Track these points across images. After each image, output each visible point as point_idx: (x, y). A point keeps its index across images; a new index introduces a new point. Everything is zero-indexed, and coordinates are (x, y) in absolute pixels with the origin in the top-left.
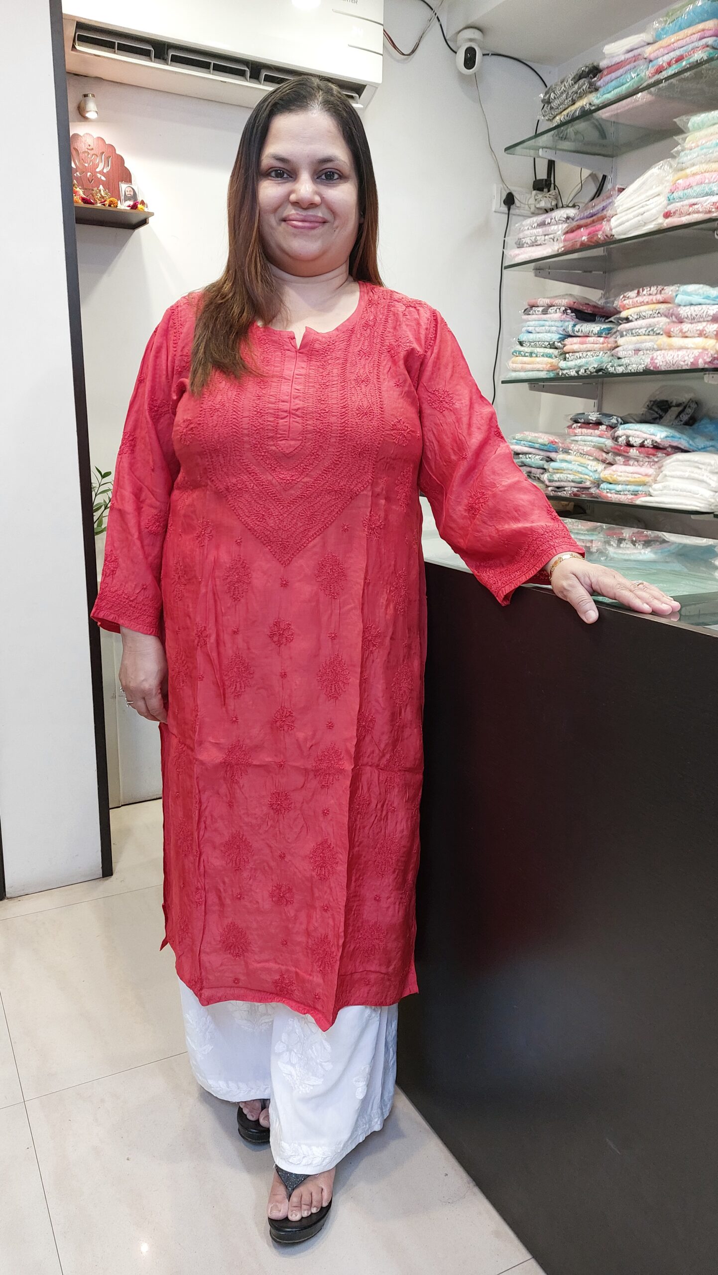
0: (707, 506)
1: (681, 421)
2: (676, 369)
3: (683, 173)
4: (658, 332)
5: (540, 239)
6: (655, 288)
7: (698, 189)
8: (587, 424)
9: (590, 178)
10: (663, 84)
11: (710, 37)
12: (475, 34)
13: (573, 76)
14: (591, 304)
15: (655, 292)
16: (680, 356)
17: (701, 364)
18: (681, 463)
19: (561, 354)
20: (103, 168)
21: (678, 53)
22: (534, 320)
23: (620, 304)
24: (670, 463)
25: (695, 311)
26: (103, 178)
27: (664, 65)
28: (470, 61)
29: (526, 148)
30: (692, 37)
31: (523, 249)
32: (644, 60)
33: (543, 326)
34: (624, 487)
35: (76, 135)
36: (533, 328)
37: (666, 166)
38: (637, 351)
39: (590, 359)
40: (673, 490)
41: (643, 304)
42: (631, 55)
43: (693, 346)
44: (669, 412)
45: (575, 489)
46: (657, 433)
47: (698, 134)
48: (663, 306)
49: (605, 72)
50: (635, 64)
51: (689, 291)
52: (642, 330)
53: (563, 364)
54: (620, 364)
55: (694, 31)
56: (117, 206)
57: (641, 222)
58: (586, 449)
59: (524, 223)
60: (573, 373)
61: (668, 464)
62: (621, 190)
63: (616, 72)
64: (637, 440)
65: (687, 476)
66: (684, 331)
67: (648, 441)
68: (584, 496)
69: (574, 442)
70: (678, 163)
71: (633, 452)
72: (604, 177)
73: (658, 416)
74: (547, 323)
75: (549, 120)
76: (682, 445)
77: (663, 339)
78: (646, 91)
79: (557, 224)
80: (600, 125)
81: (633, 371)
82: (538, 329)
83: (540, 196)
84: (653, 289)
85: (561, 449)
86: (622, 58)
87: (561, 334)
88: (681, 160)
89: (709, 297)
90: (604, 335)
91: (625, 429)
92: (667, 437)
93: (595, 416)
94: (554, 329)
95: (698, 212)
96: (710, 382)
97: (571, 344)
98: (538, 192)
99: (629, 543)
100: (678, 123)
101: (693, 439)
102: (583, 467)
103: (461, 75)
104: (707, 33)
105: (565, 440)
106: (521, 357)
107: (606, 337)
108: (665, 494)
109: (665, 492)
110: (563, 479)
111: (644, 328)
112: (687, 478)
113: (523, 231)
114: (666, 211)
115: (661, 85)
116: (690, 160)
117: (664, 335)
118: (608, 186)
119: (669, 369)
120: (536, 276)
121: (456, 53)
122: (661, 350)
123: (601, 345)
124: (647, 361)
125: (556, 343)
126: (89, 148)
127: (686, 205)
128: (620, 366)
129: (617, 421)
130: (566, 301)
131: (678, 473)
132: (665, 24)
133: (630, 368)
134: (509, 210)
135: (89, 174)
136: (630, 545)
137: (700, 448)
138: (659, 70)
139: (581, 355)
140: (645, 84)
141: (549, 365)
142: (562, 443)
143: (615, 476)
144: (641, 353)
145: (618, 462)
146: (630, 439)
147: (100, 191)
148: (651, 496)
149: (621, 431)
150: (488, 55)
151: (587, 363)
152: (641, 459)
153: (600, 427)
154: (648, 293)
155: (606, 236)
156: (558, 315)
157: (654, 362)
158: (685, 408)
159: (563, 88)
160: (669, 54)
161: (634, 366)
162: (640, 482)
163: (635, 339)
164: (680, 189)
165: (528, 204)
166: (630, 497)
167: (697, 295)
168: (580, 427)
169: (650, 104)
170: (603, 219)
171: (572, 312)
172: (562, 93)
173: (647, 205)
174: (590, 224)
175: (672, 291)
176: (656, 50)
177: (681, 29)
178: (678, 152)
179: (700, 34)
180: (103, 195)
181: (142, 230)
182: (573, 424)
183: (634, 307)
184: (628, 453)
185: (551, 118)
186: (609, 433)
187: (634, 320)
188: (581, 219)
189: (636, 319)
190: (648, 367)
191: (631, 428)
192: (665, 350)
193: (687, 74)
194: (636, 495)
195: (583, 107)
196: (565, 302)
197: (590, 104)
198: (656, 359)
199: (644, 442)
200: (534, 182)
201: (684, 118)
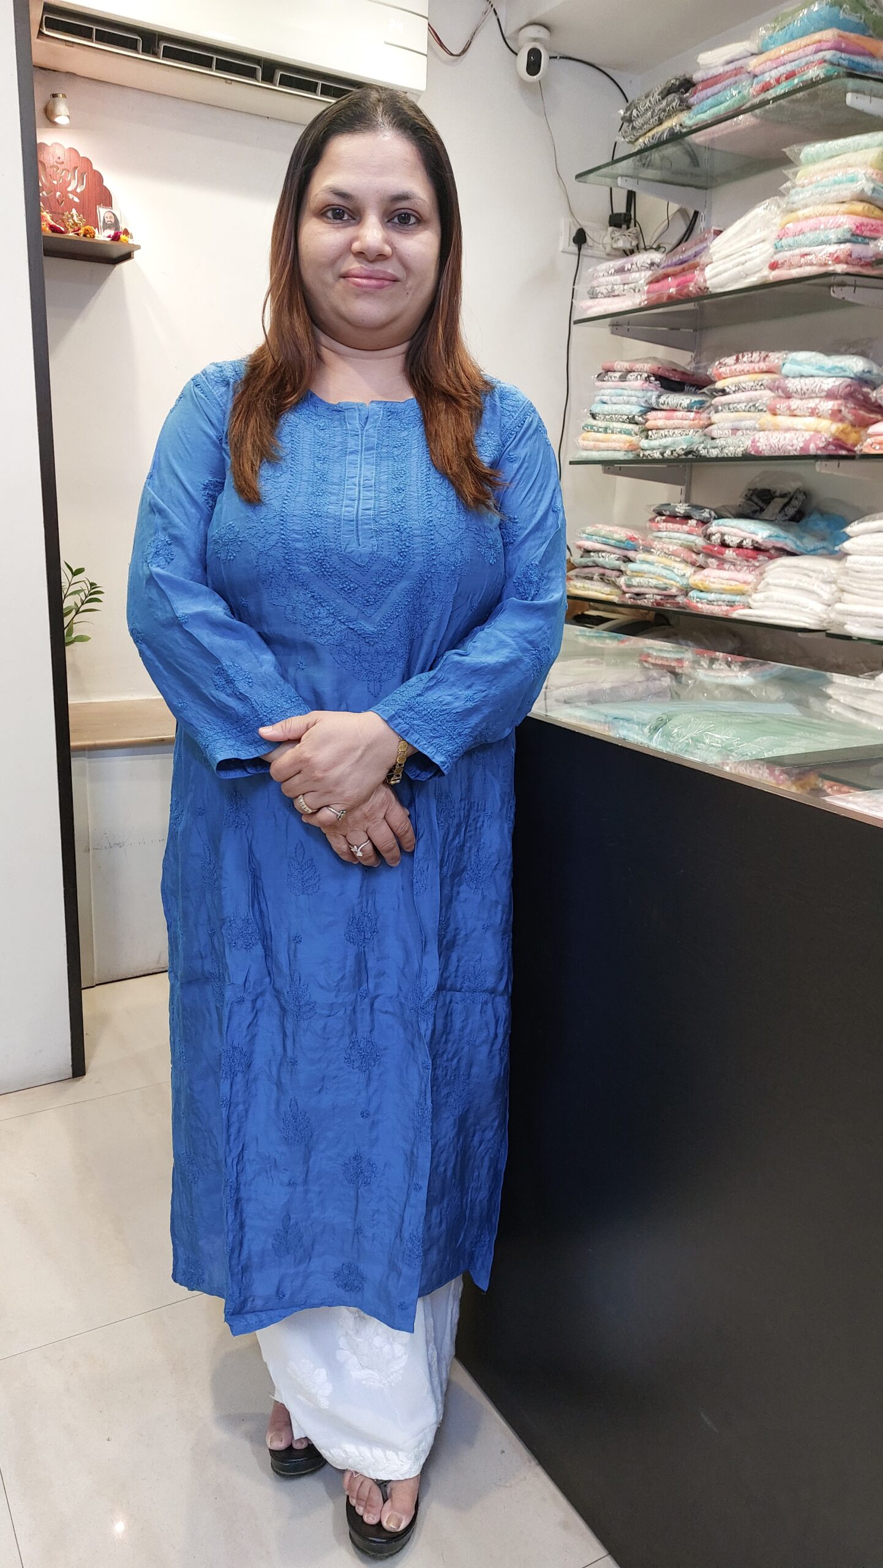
0: (818, 622)
1: (786, 515)
2: (782, 454)
3: (793, 215)
4: (760, 408)
5: (618, 289)
6: (758, 354)
7: (811, 236)
8: (673, 517)
9: (678, 214)
10: (771, 106)
11: (829, 49)
12: (541, 33)
13: (660, 89)
14: (678, 369)
15: (758, 359)
16: (787, 439)
17: (812, 450)
18: (787, 569)
19: (642, 431)
20: (77, 186)
21: (789, 68)
22: (609, 388)
23: (715, 372)
24: (774, 568)
25: (805, 384)
26: (76, 200)
27: (773, 82)
28: (533, 66)
29: (602, 176)
30: (805, 49)
31: (597, 300)
32: (747, 74)
33: (621, 395)
34: (718, 596)
35: (43, 145)
36: (608, 398)
37: (773, 206)
38: (735, 430)
39: (677, 438)
40: (777, 602)
41: (742, 373)
42: (731, 67)
43: (803, 427)
44: (772, 503)
45: (658, 598)
46: (758, 531)
47: (812, 168)
48: (767, 377)
49: (700, 87)
50: (737, 78)
51: (798, 359)
52: (741, 405)
53: (644, 443)
54: (715, 446)
55: (808, 42)
56: (94, 237)
57: (742, 273)
58: (672, 548)
59: (598, 268)
60: (657, 455)
61: (771, 570)
62: (718, 233)
63: (712, 88)
64: (734, 539)
65: (793, 585)
66: (792, 408)
67: (747, 540)
68: (668, 605)
69: (657, 540)
70: (788, 203)
71: (729, 553)
72: (696, 213)
73: (758, 508)
74: (625, 392)
75: (630, 142)
76: (788, 546)
77: (767, 418)
78: (750, 113)
79: (639, 270)
80: (693, 150)
81: (730, 455)
82: (614, 399)
83: (617, 233)
84: (756, 355)
85: (641, 548)
86: (721, 70)
87: (642, 406)
88: (791, 200)
89: (823, 367)
90: (695, 409)
91: (719, 525)
92: (770, 536)
93: (682, 508)
94: (634, 399)
95: (811, 264)
96: (822, 471)
97: (655, 419)
98: (615, 228)
99: (723, 663)
100: (788, 154)
101: (800, 538)
102: (669, 570)
103: (522, 82)
104: (825, 46)
105: (647, 536)
106: (593, 433)
107: (698, 413)
108: (768, 607)
109: (767, 603)
110: (643, 584)
111: (743, 402)
112: (794, 588)
113: (597, 278)
114: (773, 261)
115: (767, 107)
116: (803, 199)
117: (768, 412)
118: (701, 225)
119: (774, 454)
120: (612, 333)
121: (516, 54)
122: (764, 430)
123: (691, 422)
124: (748, 443)
125: (636, 417)
126: (58, 161)
127: (797, 255)
128: (714, 448)
129: (710, 514)
130: (649, 365)
131: (784, 582)
132: (774, 31)
133: (726, 451)
134: (580, 249)
135: (58, 194)
136: (724, 666)
137: (809, 550)
138: (766, 88)
139: (666, 433)
140: (748, 105)
141: (628, 444)
142: (643, 540)
143: (707, 582)
144: (740, 433)
145: (711, 565)
146: (726, 537)
147: (72, 216)
148: (750, 608)
149: (715, 527)
150: (556, 57)
151: (674, 443)
152: (738, 563)
153: (690, 521)
154: (750, 359)
155: (700, 288)
156: (639, 383)
157: (755, 446)
158: (791, 499)
159: (648, 103)
160: (779, 69)
161: (731, 448)
162: (737, 590)
163: (732, 415)
164: (790, 234)
165: (603, 244)
166: (725, 608)
167: (809, 365)
168: (664, 521)
169: (753, 128)
170: (696, 267)
171: (656, 380)
172: (647, 110)
173: (749, 253)
174: (681, 272)
175: (778, 358)
176: (763, 63)
177: (792, 38)
178: (788, 190)
179: (815, 45)
180: (76, 221)
181: (125, 265)
182: (656, 517)
183: (732, 376)
184: (722, 554)
185: (633, 140)
186: (700, 530)
187: (731, 392)
188: (668, 266)
189: (734, 392)
190: (748, 451)
191: (727, 524)
192: (769, 430)
193: (799, 95)
194: (732, 606)
195: (671, 129)
196: (647, 367)
197: (681, 125)
198: (758, 441)
199: (742, 541)
200: (611, 217)
201: (795, 148)
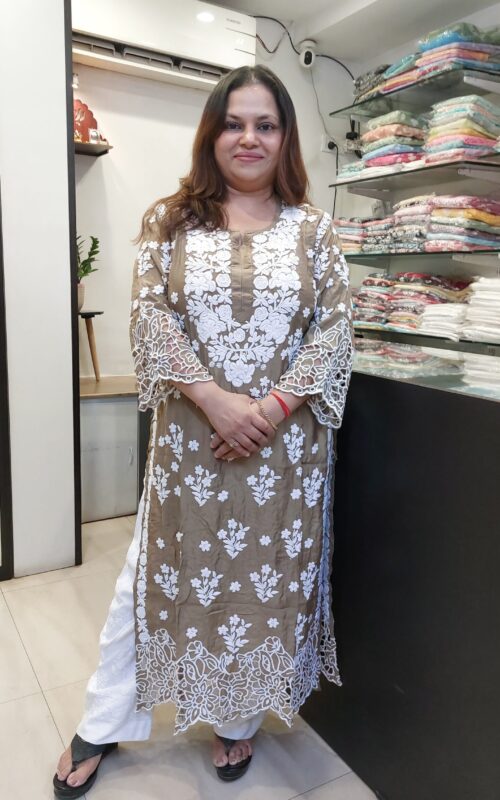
10: (426, 82)
11: (454, 57)
12: (311, 44)
13: (374, 72)
21: (434, 65)
26: (79, 125)
27: (426, 71)
28: (308, 60)
29: (343, 114)
56: (90, 143)
60: (373, 253)
75: (357, 97)
95: (447, 158)
98: (350, 140)
103: (302, 67)
104: (452, 55)
121: (299, 54)
134: (331, 151)
147: (76, 133)
150: (319, 56)
160: (430, 65)
164: (434, 145)
165: (343, 147)
172: (367, 81)
176: (422, 62)
180: (78, 135)
197: (383, 90)
200: (345, 134)
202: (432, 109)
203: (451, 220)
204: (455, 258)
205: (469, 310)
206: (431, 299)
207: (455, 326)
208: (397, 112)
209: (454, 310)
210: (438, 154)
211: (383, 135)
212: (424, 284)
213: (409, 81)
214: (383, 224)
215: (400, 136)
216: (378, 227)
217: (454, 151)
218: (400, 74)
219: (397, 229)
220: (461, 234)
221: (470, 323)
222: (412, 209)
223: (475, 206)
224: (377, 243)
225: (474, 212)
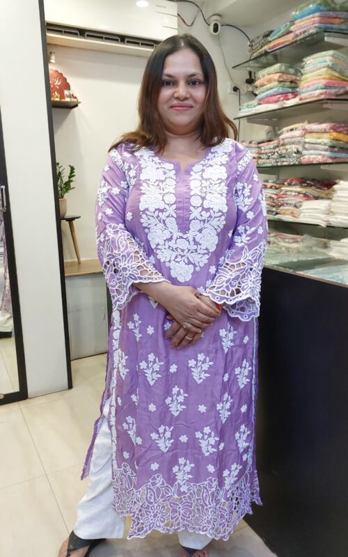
13: (262, 35)
20: (58, 83)
26: (57, 88)
28: (216, 29)
29: (241, 67)
56: (63, 100)
95: (314, 97)
98: (248, 84)
103: (212, 35)
104: (316, 22)
115: (297, 43)
120: (248, 122)
121: (209, 25)
126: (52, 75)
134: (235, 93)
135: (52, 86)
150: (224, 25)
160: (300, 30)
165: (244, 90)
172: (257, 43)
179: (312, 22)
181: (75, 109)
185: (252, 54)
193: (308, 39)
195: (265, 50)
200: (245, 80)
202: (303, 62)
203: (318, 141)
204: (322, 167)
205: (333, 204)
206: (307, 197)
207: (323, 216)
208: (279, 65)
209: (322, 204)
210: (308, 94)
211: (270, 81)
212: (302, 187)
213: (287, 42)
214: (272, 145)
215: (282, 81)
216: (268, 147)
217: (318, 92)
218: (280, 37)
219: (281, 148)
220: (326, 150)
221: (334, 213)
222: (292, 133)
223: (335, 129)
224: (268, 158)
225: (335, 134)
